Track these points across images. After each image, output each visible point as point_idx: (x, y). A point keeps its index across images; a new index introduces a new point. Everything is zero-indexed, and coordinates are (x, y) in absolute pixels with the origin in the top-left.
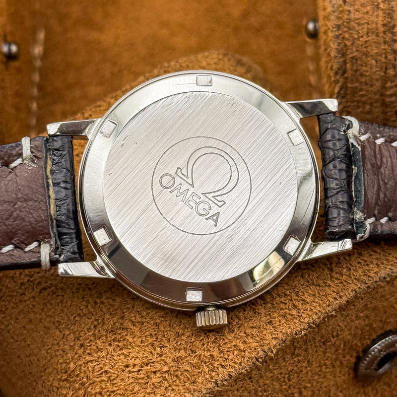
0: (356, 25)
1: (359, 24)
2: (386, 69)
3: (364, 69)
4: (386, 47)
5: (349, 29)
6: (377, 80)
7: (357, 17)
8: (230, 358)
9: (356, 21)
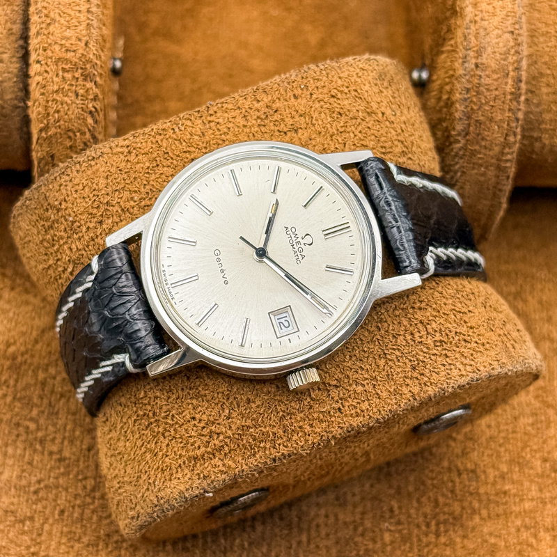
0: (485, 90)
1: (488, 90)
2: (507, 135)
3: (486, 133)
4: (510, 115)
5: (478, 93)
6: (496, 145)
7: (487, 82)
8: (294, 438)
9: (486, 87)
